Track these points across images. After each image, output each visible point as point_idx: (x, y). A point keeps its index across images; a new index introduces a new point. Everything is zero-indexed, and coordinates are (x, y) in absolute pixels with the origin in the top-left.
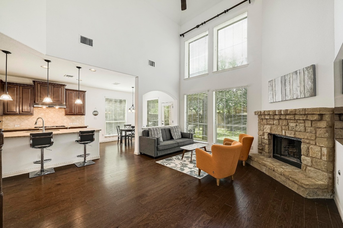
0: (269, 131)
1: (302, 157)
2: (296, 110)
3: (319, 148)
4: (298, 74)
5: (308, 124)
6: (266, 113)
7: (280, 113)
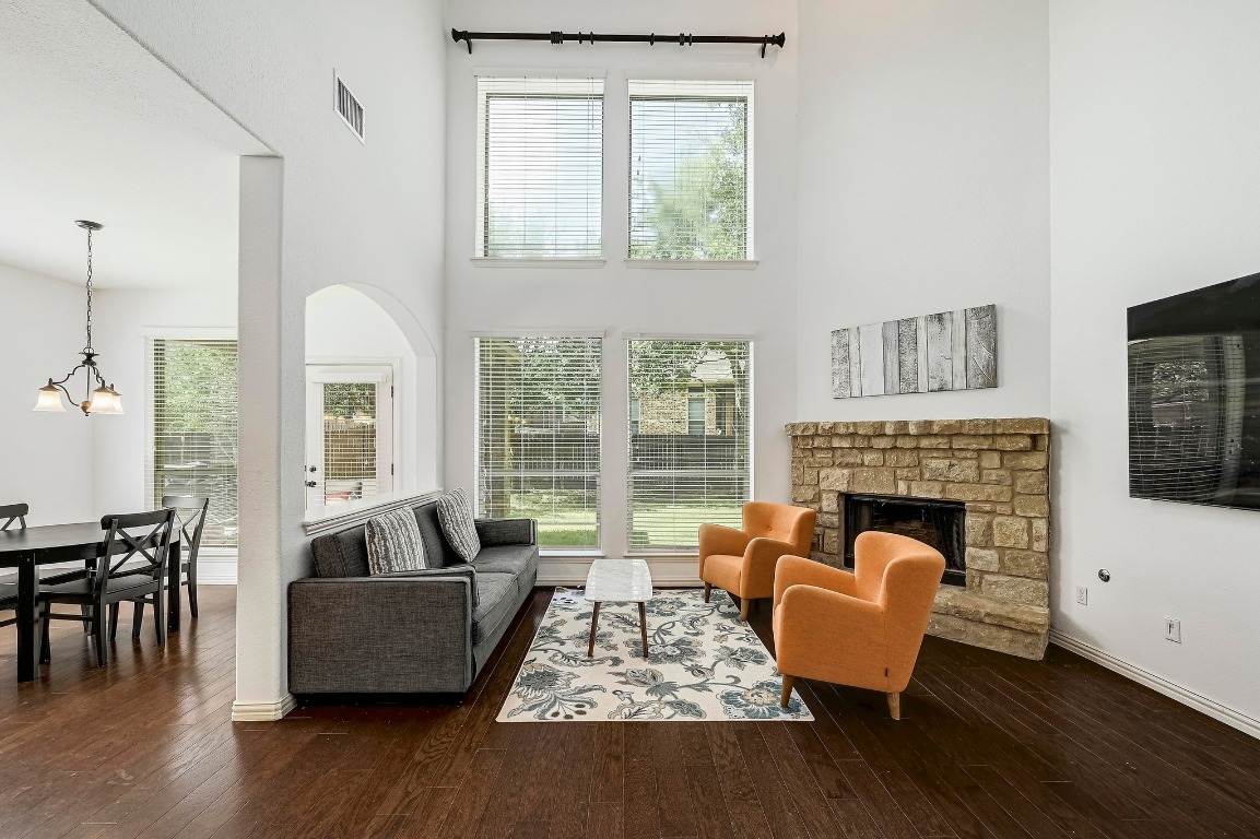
0: (843, 488)
1: (969, 550)
2: (961, 423)
3: (1024, 523)
4: (948, 325)
5: (992, 460)
6: (842, 430)
7: (902, 429)
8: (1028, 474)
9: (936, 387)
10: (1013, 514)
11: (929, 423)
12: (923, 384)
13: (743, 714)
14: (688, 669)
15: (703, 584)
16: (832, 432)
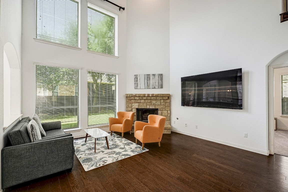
0: (137, 107)
3: (167, 111)
4: (155, 76)
5: (162, 101)
6: (137, 96)
7: (148, 95)
8: (167, 103)
9: (153, 88)
10: (165, 110)
11: (153, 94)
12: (151, 87)
13: (137, 153)
14: (120, 149)
15: (110, 132)
16: (135, 96)
